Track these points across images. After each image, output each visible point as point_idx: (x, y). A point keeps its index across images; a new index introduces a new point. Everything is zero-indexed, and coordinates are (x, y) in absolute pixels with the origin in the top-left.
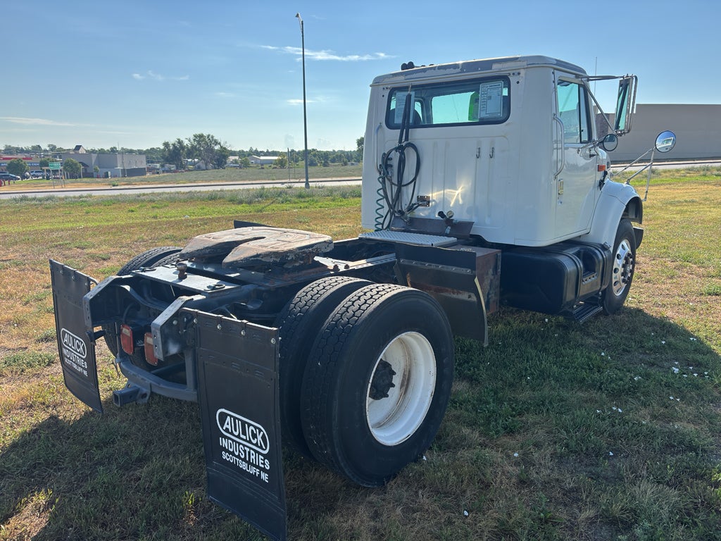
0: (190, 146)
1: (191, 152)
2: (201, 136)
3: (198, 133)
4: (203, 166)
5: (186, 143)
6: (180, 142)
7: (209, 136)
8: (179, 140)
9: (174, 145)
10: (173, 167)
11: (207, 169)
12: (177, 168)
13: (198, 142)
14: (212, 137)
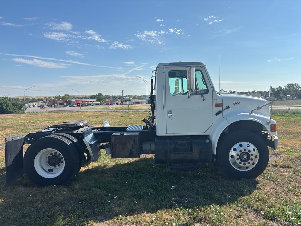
0: (285, 89)
1: (285, 92)
2: (291, 84)
3: (290, 83)
4: (291, 98)
5: (283, 88)
6: (280, 88)
7: (296, 84)
8: (280, 87)
9: (277, 89)
10: (276, 99)
11: (293, 100)
12: (278, 99)
13: (290, 87)
14: (297, 85)
